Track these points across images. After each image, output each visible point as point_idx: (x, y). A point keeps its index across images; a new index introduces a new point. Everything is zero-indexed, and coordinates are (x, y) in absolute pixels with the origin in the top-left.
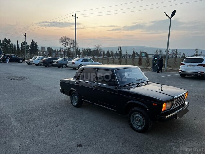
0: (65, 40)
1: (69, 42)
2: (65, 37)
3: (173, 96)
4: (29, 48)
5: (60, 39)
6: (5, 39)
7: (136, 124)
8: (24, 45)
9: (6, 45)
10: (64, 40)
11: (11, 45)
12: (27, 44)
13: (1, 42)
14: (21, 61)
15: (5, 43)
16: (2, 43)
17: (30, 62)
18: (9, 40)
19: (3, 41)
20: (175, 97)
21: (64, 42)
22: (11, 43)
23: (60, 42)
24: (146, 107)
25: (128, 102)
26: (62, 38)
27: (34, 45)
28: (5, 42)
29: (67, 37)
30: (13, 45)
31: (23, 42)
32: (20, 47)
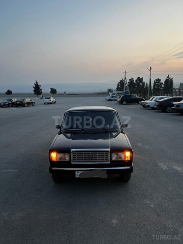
4: (163, 86)
6: (139, 78)
8: (157, 83)
9: (138, 85)
11: (144, 84)
12: (161, 82)
13: (134, 81)
15: (138, 83)
18: (142, 79)
19: (136, 81)
22: (144, 81)
27: (169, 82)
28: (138, 81)
31: (156, 80)
32: (152, 85)
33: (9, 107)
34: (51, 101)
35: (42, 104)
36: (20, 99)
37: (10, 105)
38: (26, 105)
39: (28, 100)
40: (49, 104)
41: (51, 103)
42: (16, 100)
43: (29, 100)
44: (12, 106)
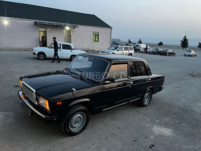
33: (155, 54)
34: (191, 54)
35: (183, 56)
36: (164, 49)
37: (156, 53)
38: (168, 54)
39: (170, 51)
40: (189, 56)
41: (191, 56)
42: (161, 50)
43: (172, 51)
44: (157, 54)
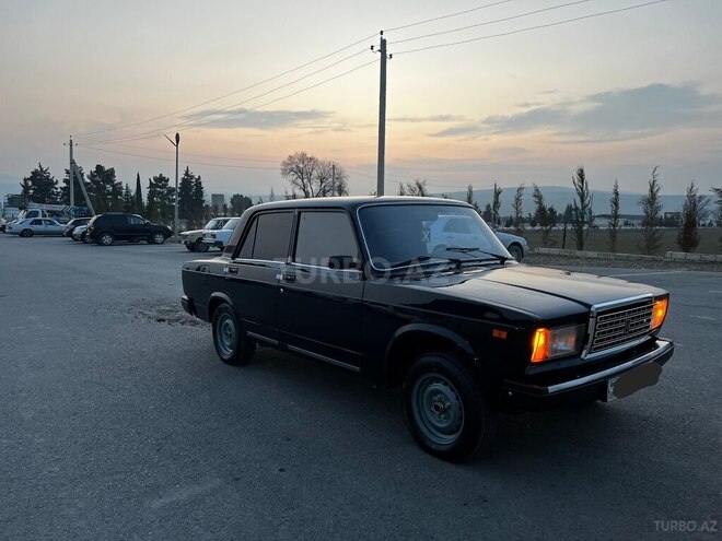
0: (301, 166)
1: (315, 173)
2: (304, 155)
3: (589, 302)
5: (285, 163)
6: (99, 168)
7: (432, 424)
8: (160, 187)
9: (100, 189)
10: (300, 168)
11: (117, 189)
12: (170, 184)
13: (85, 177)
14: (159, 238)
15: (97, 183)
16: (88, 181)
17: (201, 239)
18: (112, 171)
19: (92, 176)
20: (597, 306)
21: (300, 172)
22: (117, 180)
23: (285, 173)
24: (469, 349)
25: (399, 332)
26: (291, 157)
27: (191, 188)
28: (97, 179)
29: (309, 156)
30: (122, 188)
31: (155, 179)
32: (145, 192)
